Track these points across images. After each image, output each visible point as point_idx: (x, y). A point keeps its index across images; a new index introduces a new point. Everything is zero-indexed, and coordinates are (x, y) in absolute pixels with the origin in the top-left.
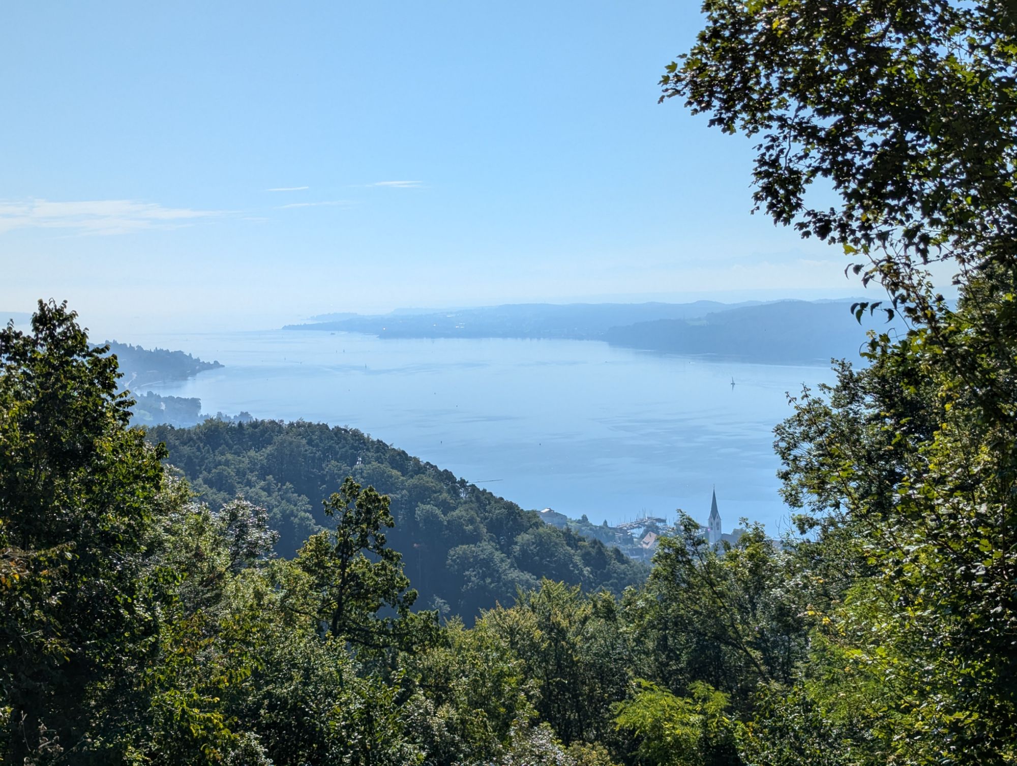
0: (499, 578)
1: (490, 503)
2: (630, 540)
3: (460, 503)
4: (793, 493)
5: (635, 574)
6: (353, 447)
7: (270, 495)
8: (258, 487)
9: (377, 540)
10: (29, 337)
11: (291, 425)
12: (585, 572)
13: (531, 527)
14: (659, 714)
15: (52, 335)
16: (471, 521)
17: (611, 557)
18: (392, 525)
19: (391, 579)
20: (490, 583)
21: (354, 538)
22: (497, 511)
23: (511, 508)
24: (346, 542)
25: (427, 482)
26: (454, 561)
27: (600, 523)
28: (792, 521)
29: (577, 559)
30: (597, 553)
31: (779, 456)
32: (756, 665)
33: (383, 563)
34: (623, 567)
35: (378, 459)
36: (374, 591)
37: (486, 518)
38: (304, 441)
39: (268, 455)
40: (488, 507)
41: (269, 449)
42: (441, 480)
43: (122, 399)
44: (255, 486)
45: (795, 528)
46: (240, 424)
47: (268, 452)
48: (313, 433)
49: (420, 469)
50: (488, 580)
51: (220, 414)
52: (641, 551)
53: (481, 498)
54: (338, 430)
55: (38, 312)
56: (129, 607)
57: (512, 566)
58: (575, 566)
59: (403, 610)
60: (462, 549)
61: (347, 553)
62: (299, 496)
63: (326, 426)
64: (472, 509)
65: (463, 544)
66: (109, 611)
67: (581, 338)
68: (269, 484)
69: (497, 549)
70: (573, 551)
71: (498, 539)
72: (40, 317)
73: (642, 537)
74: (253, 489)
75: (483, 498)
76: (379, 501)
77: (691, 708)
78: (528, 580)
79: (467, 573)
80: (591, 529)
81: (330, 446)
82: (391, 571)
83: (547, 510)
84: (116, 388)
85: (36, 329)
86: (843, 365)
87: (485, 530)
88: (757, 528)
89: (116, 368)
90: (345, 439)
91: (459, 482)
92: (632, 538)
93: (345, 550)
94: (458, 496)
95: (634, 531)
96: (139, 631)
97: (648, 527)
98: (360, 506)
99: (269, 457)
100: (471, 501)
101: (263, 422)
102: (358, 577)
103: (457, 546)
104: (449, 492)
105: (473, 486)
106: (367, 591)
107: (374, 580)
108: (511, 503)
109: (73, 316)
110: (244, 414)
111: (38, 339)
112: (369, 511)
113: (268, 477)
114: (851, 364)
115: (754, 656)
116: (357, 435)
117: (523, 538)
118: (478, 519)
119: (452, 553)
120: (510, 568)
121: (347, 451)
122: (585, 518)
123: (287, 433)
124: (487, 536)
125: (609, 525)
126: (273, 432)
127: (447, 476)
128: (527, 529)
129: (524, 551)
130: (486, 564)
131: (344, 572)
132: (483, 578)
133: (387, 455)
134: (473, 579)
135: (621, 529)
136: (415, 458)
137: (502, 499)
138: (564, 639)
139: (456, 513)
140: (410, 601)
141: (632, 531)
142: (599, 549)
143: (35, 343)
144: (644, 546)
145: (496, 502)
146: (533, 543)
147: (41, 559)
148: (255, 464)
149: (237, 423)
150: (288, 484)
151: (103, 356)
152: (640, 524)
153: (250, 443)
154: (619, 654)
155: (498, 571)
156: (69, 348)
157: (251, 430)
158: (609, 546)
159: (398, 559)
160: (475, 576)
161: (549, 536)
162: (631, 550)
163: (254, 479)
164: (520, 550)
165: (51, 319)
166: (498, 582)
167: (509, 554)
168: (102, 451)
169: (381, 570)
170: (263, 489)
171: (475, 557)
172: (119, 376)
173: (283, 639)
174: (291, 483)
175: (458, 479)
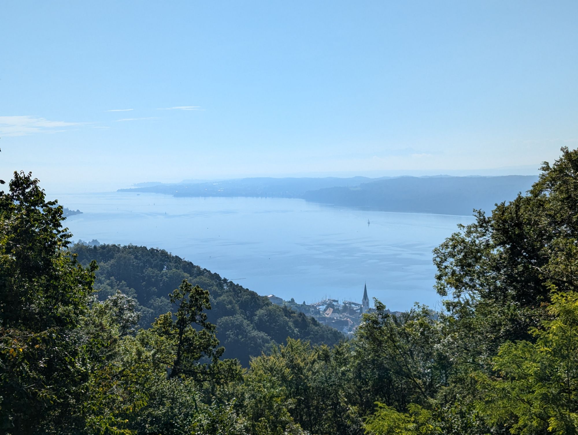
0: (247, 335)
1: (241, 292)
2: (318, 312)
3: (224, 292)
4: (442, 287)
5: (324, 332)
6: (161, 260)
7: (112, 288)
8: (105, 283)
9: (202, 317)
10: (9, 194)
11: (125, 247)
12: (295, 331)
13: (264, 305)
14: (392, 424)
15: (23, 194)
16: (230, 302)
17: (310, 323)
18: (210, 308)
19: (208, 341)
20: (241, 338)
21: (187, 317)
22: (245, 297)
23: (253, 294)
24: (183, 318)
25: (205, 280)
26: (220, 326)
27: (301, 303)
28: (442, 304)
29: (291, 324)
30: (302, 320)
31: (436, 266)
32: (420, 389)
33: (204, 331)
34: (316, 328)
35: (176, 267)
36: (199, 348)
37: (238, 301)
38: (133, 257)
39: (112, 265)
40: (240, 295)
41: (112, 261)
42: (213, 279)
43: (63, 234)
44: (103, 283)
45: (445, 308)
46: (95, 247)
47: (111, 263)
48: (138, 252)
49: (201, 272)
50: (240, 337)
51: (80, 241)
52: (324, 319)
53: (236, 289)
54: (152, 250)
55: (14, 179)
56: (72, 364)
57: (253, 328)
58: (290, 328)
59: (216, 359)
60: (225, 319)
61: (183, 325)
62: (130, 289)
63: (145, 248)
64: (230, 296)
65: (225, 316)
66: (61, 367)
67: (290, 197)
68: (112, 282)
69: (245, 319)
70: (288, 319)
71: (246, 313)
72: (15, 182)
73: (325, 310)
74: (103, 285)
75: (237, 289)
76: (203, 294)
77: (409, 419)
78: (263, 336)
79: (228, 333)
80: (296, 306)
81: (148, 260)
82: (208, 336)
83: (271, 295)
84: (61, 226)
85: (12, 190)
86: (480, 213)
87: (238, 308)
88: (424, 308)
89: (61, 214)
90: (157, 255)
91: (223, 280)
92: (319, 311)
93: (182, 323)
94: (223, 288)
95: (321, 307)
96: (78, 378)
97: (328, 305)
98: (192, 297)
99: (112, 266)
100: (230, 291)
101: (108, 245)
102: (190, 340)
103: (222, 317)
104: (217, 286)
105: (231, 282)
106: (195, 348)
107: (199, 341)
108: (253, 292)
109: (35, 182)
110: (94, 241)
111: (13, 196)
112: (196, 300)
113: (111, 278)
114: (484, 213)
115: (418, 382)
116: (164, 253)
117: (260, 312)
118: (234, 301)
119: (219, 321)
120: (252, 329)
121: (158, 262)
122: (293, 300)
123: (123, 252)
124: (239, 311)
125: (306, 304)
126: (114, 251)
127: (216, 276)
128: (262, 307)
129: (260, 319)
130: (239, 327)
131: (181, 336)
132: (237, 335)
133: (181, 265)
134: (231, 336)
135: (313, 306)
136: (197, 266)
137: (247, 289)
138: (302, 374)
139: (221, 298)
140: (220, 354)
141: (319, 307)
142: (303, 318)
143: (12, 198)
144: (326, 315)
145: (244, 291)
146: (266, 315)
147: (38, 338)
148: (104, 270)
149: (93, 246)
150: (123, 281)
151: (53, 207)
152: (324, 303)
153: (101, 258)
154: (333, 381)
155: (245, 331)
156: (33, 201)
157: (101, 250)
158: (309, 315)
159: (214, 328)
160: (232, 334)
161: (275, 311)
162: (319, 318)
163: (103, 279)
164: (258, 319)
165: (22, 184)
166: (246, 337)
167: (252, 321)
168: (57, 266)
169: (203, 335)
170: (108, 284)
171: (233, 323)
172: (64, 219)
173: (157, 380)
174: (125, 281)
175: (223, 278)
